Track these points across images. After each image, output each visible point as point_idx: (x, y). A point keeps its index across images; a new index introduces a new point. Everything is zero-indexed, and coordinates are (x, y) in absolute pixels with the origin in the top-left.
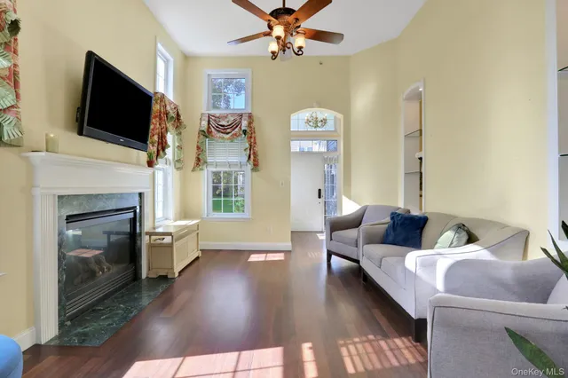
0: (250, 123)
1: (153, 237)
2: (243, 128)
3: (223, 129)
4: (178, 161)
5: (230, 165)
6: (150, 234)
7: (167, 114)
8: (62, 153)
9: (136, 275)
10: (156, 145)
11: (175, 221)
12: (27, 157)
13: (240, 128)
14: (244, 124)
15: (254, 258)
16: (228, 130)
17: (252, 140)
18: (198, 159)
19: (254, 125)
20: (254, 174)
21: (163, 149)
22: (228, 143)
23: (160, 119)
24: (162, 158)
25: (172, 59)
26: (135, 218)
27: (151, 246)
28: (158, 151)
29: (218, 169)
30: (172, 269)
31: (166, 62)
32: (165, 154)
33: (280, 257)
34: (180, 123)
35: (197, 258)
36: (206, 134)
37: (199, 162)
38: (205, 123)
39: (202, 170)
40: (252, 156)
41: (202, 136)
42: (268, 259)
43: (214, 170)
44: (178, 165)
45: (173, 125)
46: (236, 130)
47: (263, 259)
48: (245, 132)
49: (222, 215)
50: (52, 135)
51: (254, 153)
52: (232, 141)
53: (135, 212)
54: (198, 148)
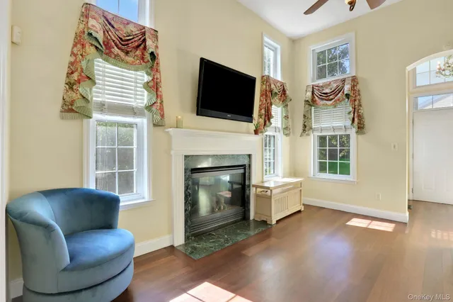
0: (353, 87)
1: (259, 190)
2: (345, 93)
3: (326, 97)
4: (286, 128)
5: (334, 129)
6: (257, 187)
7: (271, 91)
8: (185, 128)
9: (245, 217)
10: (263, 117)
11: (284, 177)
12: (168, 132)
13: (343, 92)
14: (347, 88)
15: (355, 222)
16: (331, 97)
17: (357, 103)
18: (305, 126)
19: (359, 87)
20: (359, 136)
21: (269, 120)
22: (331, 109)
23: (266, 96)
24: (268, 126)
25: (279, 47)
26: (244, 174)
27: (257, 196)
28: (265, 122)
29: (324, 134)
30: (271, 216)
31: (275, 50)
32: (271, 124)
33: (388, 227)
34: (286, 97)
35: (299, 212)
36: (311, 103)
37: (306, 128)
38: (309, 94)
39: (308, 135)
40: (356, 119)
41: (307, 106)
42: (370, 227)
43: (320, 134)
44: (287, 132)
45: (280, 99)
46: (339, 95)
47: (364, 226)
48: (348, 96)
49: (327, 176)
50: (180, 117)
51: (359, 116)
52: (335, 107)
53: (245, 169)
54: (305, 116)
